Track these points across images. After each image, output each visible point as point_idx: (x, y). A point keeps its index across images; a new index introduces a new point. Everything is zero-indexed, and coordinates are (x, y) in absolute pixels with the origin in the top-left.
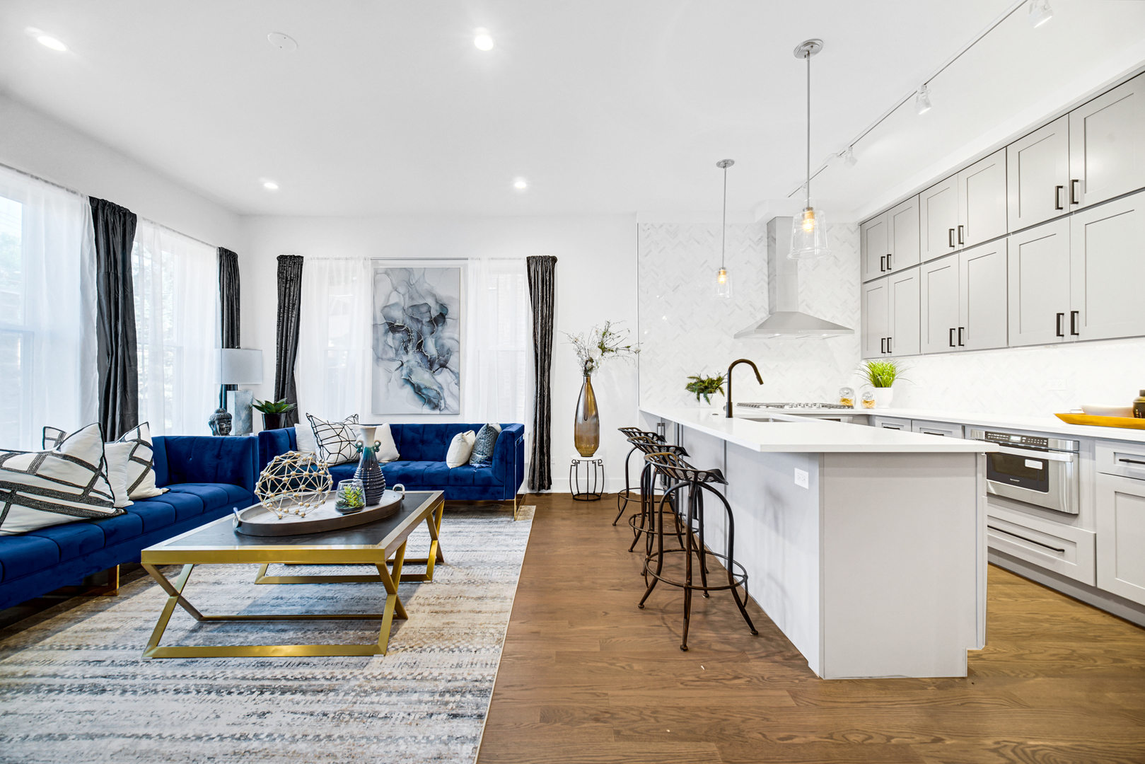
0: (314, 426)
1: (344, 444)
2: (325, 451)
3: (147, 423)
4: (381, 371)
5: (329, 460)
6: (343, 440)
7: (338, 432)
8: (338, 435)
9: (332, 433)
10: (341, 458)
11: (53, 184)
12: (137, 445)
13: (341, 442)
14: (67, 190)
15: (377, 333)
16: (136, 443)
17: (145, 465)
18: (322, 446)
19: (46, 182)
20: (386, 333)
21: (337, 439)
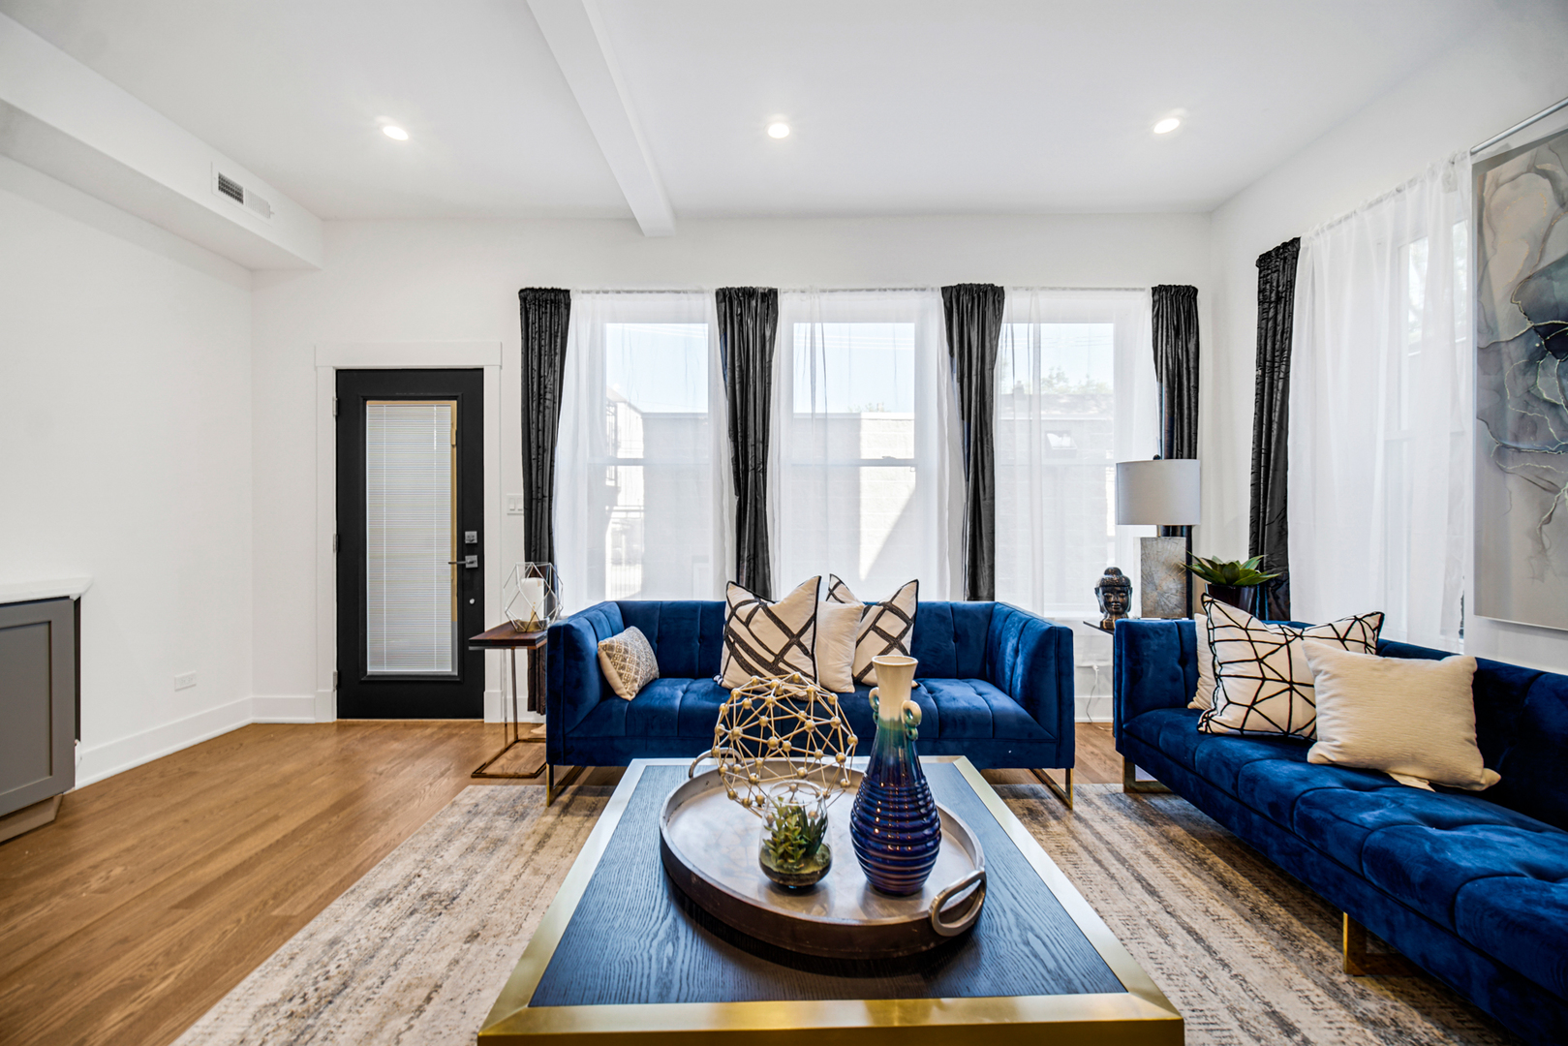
0: (1210, 626)
1: (1270, 688)
2: (1221, 693)
3: (917, 581)
4: (1514, 485)
5: (1225, 718)
6: (1269, 674)
7: (1262, 650)
8: (1260, 661)
9: (1245, 651)
10: (1255, 722)
11: (901, 289)
12: (883, 612)
13: (1264, 679)
14: (916, 290)
15: (1501, 369)
16: (882, 607)
17: (887, 640)
18: (1220, 676)
19: (894, 290)
20: (1533, 362)
21: (1253, 669)
